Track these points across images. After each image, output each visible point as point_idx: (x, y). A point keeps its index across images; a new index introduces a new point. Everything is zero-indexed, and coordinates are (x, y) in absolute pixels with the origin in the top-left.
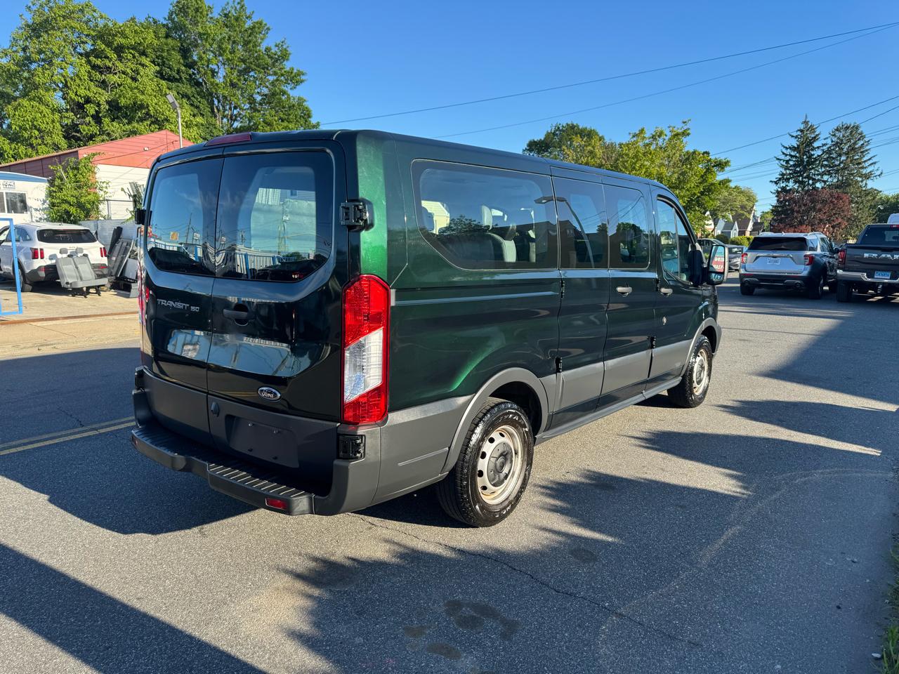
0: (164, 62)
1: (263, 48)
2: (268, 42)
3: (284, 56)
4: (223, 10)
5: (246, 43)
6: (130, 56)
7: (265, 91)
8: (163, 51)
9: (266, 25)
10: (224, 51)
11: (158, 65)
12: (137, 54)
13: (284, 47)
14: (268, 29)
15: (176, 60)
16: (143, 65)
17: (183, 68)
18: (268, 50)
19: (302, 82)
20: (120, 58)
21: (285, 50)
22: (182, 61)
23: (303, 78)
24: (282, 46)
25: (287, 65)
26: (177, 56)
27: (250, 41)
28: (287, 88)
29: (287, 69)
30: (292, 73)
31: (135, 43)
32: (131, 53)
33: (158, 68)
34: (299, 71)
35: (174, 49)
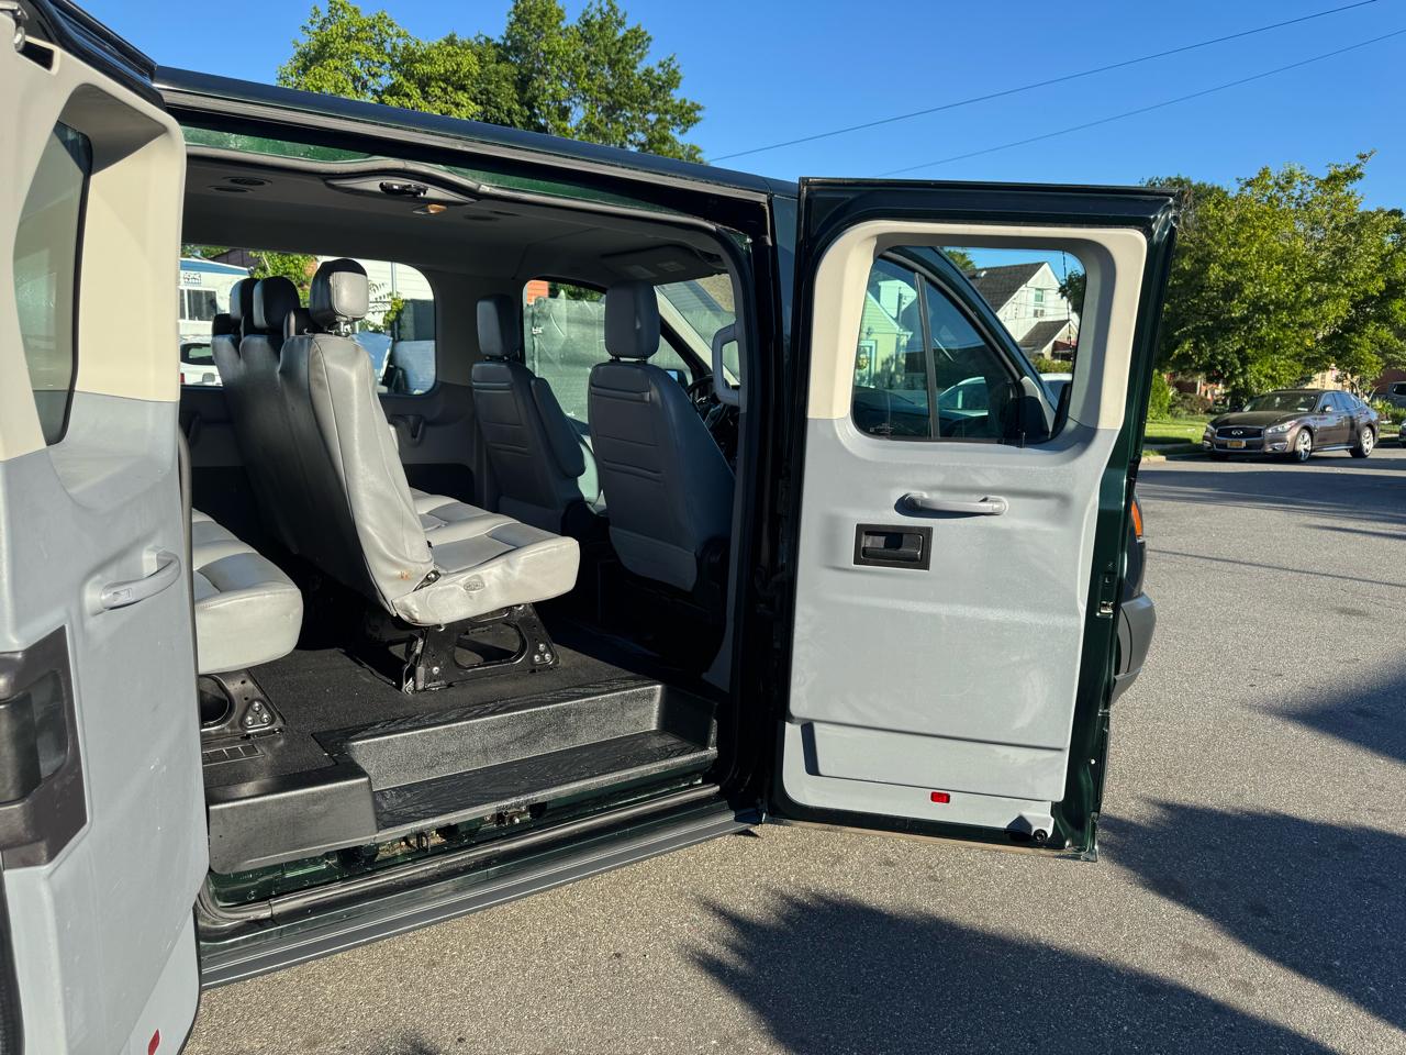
0: (489, 99)
1: (640, 69)
2: (649, 61)
3: (672, 81)
4: (584, 15)
5: (612, 64)
6: (438, 92)
7: (642, 137)
8: (490, 82)
9: (645, 32)
10: (578, 77)
11: (481, 104)
12: (450, 89)
13: (673, 67)
14: (649, 39)
15: (507, 96)
16: (457, 105)
17: (517, 107)
18: (648, 72)
19: (696, 121)
20: (425, 95)
21: (675, 72)
22: (516, 96)
23: (699, 114)
24: (669, 65)
25: (677, 96)
26: (508, 89)
27: (619, 61)
28: (674, 133)
29: (677, 102)
30: (681, 107)
31: (446, 71)
32: (440, 87)
33: (479, 108)
34: (693, 104)
35: (507, 80)
